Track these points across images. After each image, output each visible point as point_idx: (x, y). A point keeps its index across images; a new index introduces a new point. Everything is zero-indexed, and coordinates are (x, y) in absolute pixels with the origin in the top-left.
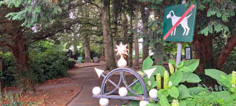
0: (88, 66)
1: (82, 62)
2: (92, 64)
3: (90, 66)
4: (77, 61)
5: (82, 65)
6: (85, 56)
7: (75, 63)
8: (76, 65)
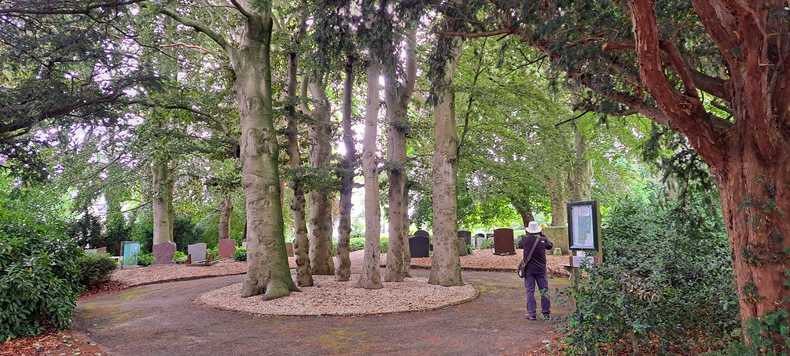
0: (165, 278)
1: (140, 263)
2: (185, 271)
3: (176, 280)
4: (120, 258)
5: (141, 275)
6: (152, 241)
7: (113, 267)
8: (116, 276)
